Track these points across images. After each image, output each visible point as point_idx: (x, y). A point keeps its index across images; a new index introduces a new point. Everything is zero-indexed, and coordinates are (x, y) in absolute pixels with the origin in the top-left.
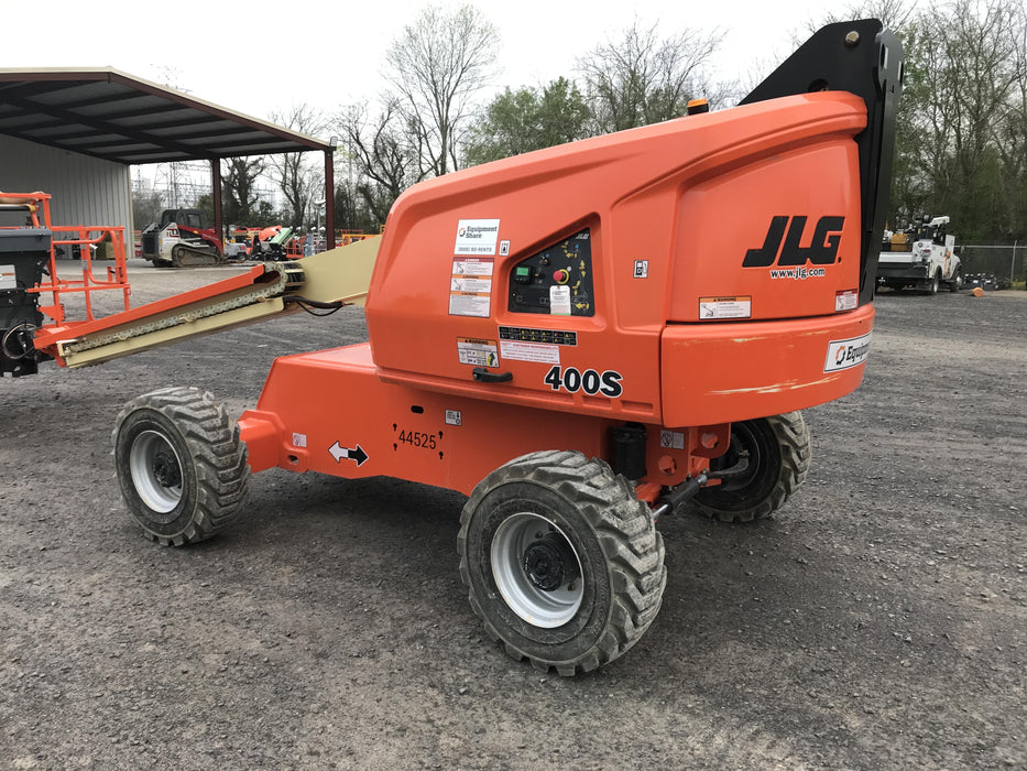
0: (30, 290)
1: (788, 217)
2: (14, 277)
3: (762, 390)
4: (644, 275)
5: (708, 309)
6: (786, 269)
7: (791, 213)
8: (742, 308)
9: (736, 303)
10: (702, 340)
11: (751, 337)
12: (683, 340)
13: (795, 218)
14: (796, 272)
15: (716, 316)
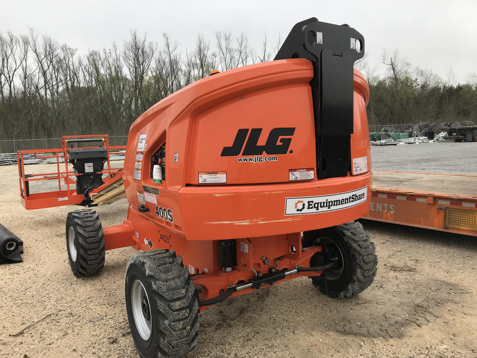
0: (98, 173)
1: (248, 130)
2: (92, 168)
3: (237, 223)
4: (177, 161)
5: (204, 178)
6: (248, 157)
7: (250, 126)
8: (222, 178)
9: (218, 175)
10: (196, 194)
11: (225, 194)
12: (187, 194)
13: (253, 129)
14: (254, 159)
15: (207, 182)
